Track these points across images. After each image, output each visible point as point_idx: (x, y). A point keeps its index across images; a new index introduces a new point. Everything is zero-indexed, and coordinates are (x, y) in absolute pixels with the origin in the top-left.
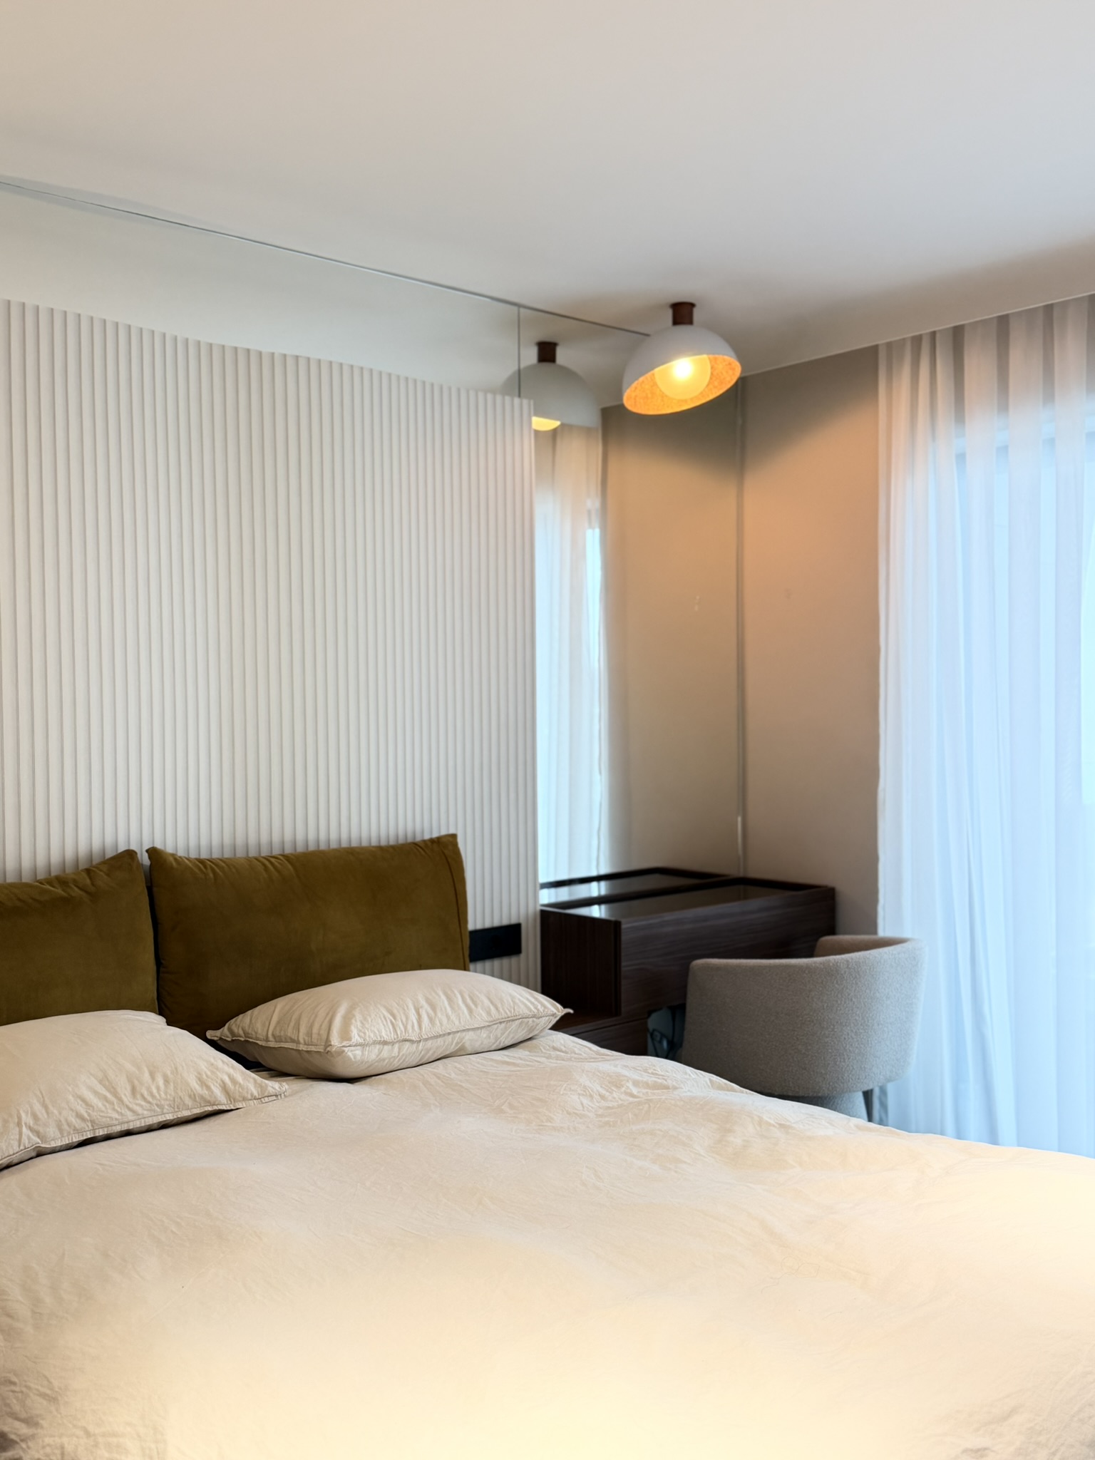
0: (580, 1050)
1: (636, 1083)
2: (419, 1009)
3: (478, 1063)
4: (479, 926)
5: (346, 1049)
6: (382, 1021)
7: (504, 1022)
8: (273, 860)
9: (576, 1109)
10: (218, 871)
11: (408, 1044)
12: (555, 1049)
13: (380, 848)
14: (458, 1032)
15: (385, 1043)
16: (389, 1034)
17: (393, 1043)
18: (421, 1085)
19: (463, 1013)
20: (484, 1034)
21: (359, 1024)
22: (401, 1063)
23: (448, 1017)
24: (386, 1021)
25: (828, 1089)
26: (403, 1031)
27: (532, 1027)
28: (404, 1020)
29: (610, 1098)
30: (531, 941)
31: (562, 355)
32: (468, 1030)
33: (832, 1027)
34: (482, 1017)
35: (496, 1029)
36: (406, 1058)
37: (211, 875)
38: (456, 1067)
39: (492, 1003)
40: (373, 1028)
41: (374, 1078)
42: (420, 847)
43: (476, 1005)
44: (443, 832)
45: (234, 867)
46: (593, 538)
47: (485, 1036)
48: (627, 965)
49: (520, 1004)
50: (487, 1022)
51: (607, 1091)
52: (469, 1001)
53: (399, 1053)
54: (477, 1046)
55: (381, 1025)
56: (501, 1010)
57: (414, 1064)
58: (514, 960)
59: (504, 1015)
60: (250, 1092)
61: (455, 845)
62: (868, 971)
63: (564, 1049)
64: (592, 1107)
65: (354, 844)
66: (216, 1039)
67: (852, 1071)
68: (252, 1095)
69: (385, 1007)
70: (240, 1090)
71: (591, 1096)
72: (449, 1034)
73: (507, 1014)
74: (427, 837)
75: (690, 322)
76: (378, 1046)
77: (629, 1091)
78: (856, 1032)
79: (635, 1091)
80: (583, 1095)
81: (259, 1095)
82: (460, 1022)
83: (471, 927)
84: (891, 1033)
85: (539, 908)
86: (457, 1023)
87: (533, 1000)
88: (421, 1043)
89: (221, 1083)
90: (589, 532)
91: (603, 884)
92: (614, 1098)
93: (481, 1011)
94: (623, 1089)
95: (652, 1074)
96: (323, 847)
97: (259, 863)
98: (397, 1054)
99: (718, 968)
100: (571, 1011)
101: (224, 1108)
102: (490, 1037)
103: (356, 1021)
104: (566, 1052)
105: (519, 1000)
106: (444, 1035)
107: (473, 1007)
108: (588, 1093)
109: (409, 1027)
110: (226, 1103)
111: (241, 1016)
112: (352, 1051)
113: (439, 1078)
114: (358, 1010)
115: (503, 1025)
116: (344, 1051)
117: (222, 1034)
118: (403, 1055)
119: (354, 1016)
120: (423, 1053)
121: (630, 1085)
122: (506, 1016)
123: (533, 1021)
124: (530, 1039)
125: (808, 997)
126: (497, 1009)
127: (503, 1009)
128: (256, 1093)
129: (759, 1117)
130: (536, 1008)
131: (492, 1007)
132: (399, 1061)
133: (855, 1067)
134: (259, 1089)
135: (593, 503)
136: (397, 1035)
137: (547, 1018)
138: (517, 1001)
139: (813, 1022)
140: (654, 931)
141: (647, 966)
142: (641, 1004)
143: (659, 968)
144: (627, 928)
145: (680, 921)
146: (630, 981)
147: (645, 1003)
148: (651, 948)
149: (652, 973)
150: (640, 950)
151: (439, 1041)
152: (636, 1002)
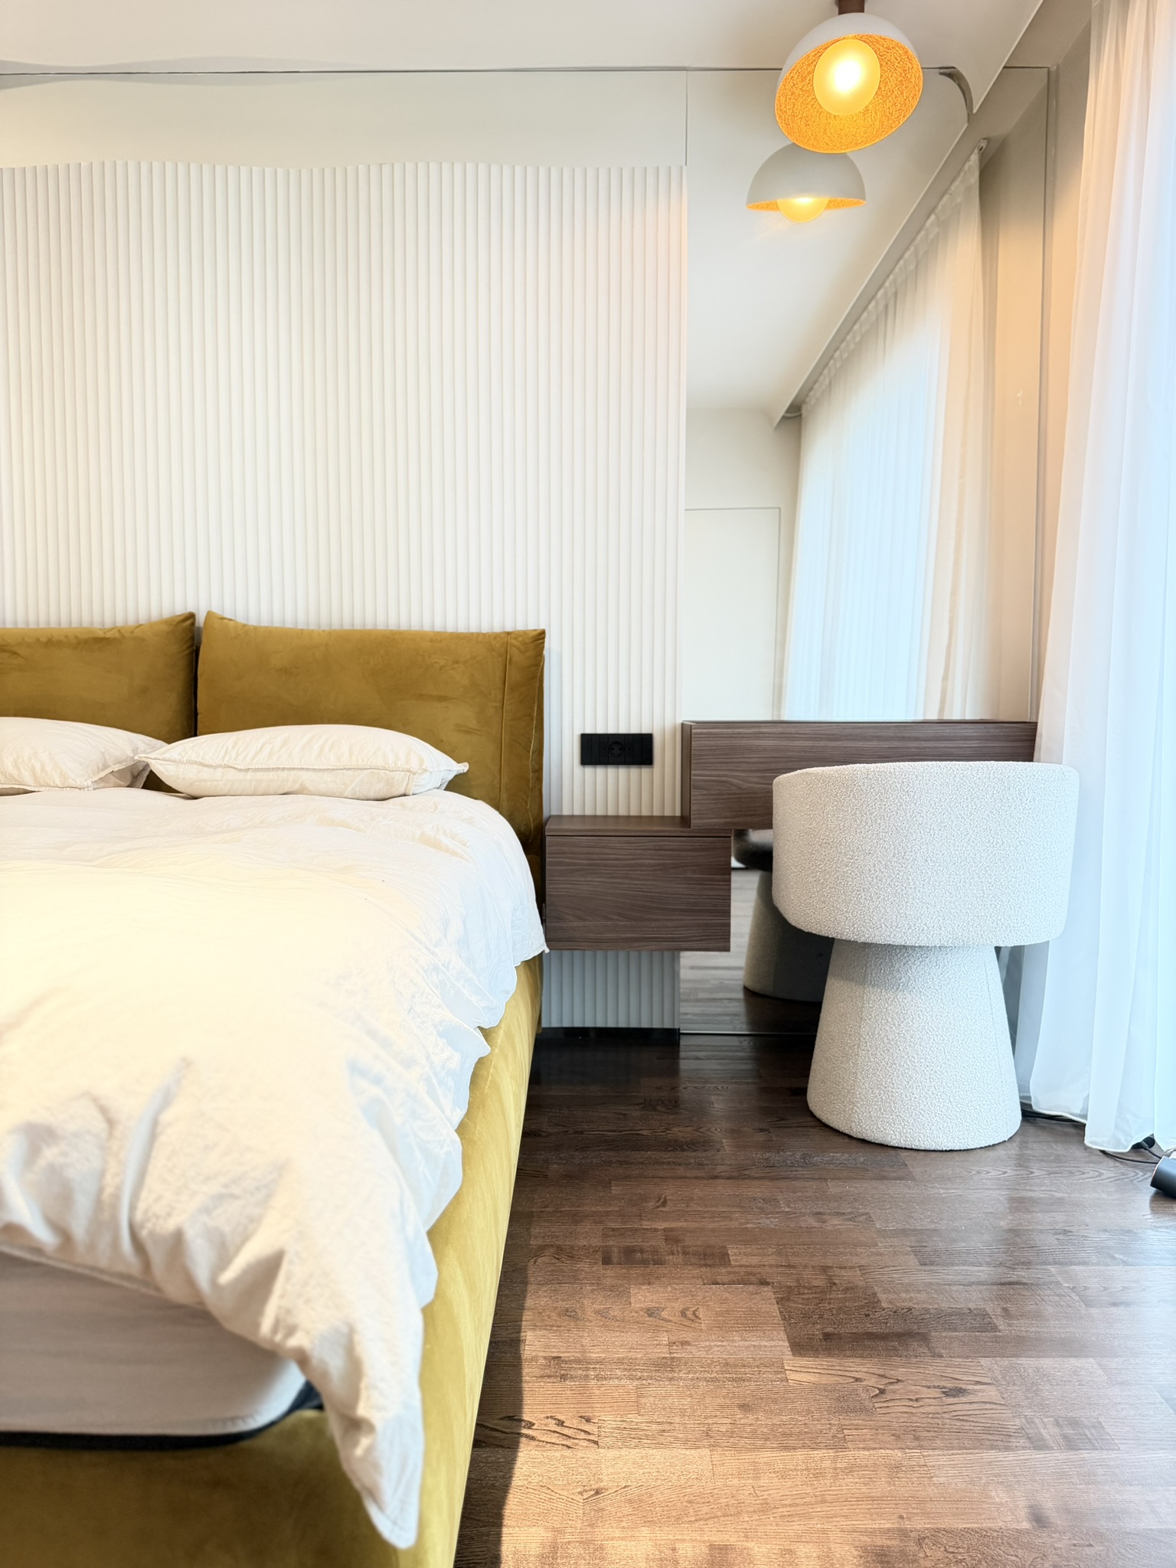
4: (601, 731)
15: (207, 765)
30: (667, 754)
32: (309, 769)
34: (330, 761)
36: (233, 785)
39: (350, 749)
44: (535, 628)
54: (323, 790)
58: (645, 771)
75: (859, 9)
82: (303, 761)
98: (222, 779)
118: (231, 781)
126: (351, 756)
131: (347, 755)
140: (744, 742)
141: (733, 780)
142: (722, 821)
143: (752, 785)
144: (701, 733)
145: (789, 736)
146: (705, 792)
147: (728, 820)
148: (740, 760)
149: (740, 788)
150: (721, 760)
151: (272, 775)
152: (713, 816)
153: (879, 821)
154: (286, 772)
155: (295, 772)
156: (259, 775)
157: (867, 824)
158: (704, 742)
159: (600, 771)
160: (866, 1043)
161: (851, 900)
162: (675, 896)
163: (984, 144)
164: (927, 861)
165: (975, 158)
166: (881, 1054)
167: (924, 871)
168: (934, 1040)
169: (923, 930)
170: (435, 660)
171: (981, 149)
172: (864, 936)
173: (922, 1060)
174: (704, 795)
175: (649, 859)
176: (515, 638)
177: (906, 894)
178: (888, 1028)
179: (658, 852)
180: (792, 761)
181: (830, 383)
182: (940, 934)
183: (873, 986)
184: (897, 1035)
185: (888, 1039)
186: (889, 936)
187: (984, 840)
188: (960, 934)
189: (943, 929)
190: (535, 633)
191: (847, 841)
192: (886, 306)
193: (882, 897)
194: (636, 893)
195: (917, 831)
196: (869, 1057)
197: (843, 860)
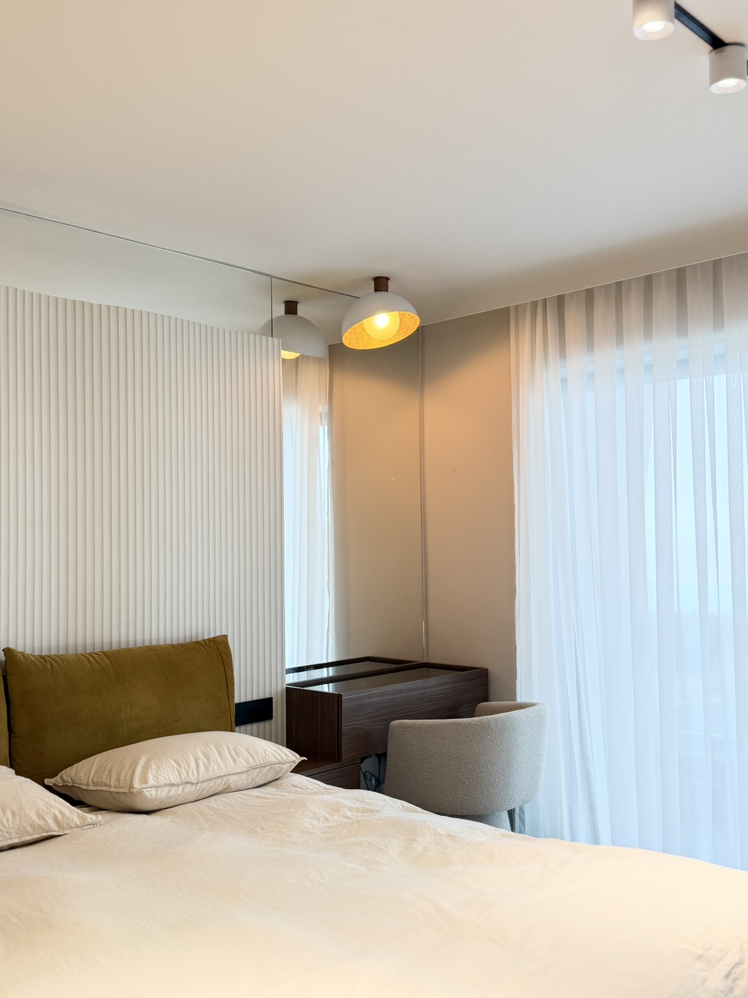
0: (311, 786)
1: (350, 809)
2: (197, 760)
3: (240, 798)
4: (243, 700)
5: (144, 790)
6: (171, 770)
7: (258, 768)
8: (94, 655)
9: (308, 829)
10: (55, 664)
11: (189, 785)
12: (294, 786)
13: (173, 646)
14: (225, 776)
15: (173, 785)
16: (175, 777)
17: (178, 785)
18: (198, 814)
19: (229, 761)
20: (244, 777)
21: (154, 772)
22: (185, 799)
23: (219, 766)
24: (173, 768)
25: (484, 809)
26: (186, 776)
27: (278, 771)
28: (187, 768)
29: (332, 820)
30: (279, 710)
31: (301, 310)
32: (233, 774)
33: (486, 765)
34: (242, 765)
35: (253, 773)
36: (187, 796)
37: (49, 667)
38: (223, 801)
39: (250, 754)
40: (164, 775)
41: (164, 810)
42: (201, 645)
43: (238, 756)
44: (218, 634)
45: (66, 660)
46: (323, 432)
47: (244, 778)
48: (346, 725)
49: (270, 755)
50: (246, 768)
51: (330, 815)
52: (233, 753)
53: (183, 792)
54: (239, 785)
55: (170, 772)
56: (256, 759)
57: (194, 799)
58: (267, 723)
59: (258, 763)
60: (74, 822)
61: (226, 643)
62: (510, 726)
63: (301, 786)
64: (319, 827)
65: (154, 643)
66: (51, 784)
67: (500, 796)
68: (76, 824)
69: (173, 759)
70: (68, 821)
71: (319, 819)
72: (219, 777)
73: (260, 762)
74: (206, 638)
75: (387, 290)
76: (167, 788)
77: (345, 814)
78: (502, 769)
79: (349, 814)
80: (313, 818)
81: (80, 823)
82: (227, 769)
83: (237, 701)
84: (526, 769)
85: (285, 686)
86: (225, 769)
87: (279, 752)
88: (199, 784)
89: (54, 816)
90: (321, 428)
91: (331, 669)
92: (335, 820)
93: (242, 761)
94: (341, 813)
95: (362, 802)
96: (131, 645)
97: (84, 658)
98: (181, 793)
99: (409, 726)
100: (306, 759)
101: (56, 834)
102: (248, 779)
103: (152, 769)
104: (302, 788)
105: (269, 751)
106: (215, 778)
107: (236, 757)
108: (316, 816)
109: (190, 773)
110: (57, 830)
111: (69, 768)
112: (148, 791)
113: (211, 809)
114: (154, 761)
115: (258, 770)
116: (142, 792)
117: (55, 780)
118: (185, 793)
119: (150, 766)
120: (200, 792)
121: (346, 810)
122: (260, 763)
123: (279, 767)
124: (276, 780)
125: (470, 745)
126: (253, 758)
127: (258, 759)
128: (78, 823)
129: (434, 829)
130: (281, 757)
131: (250, 758)
132: (182, 798)
133: (502, 793)
134: (81, 820)
135: (323, 408)
136: (181, 778)
137: (289, 764)
138: (268, 752)
139: (473, 762)
140: (365, 701)
141: (360, 726)
142: (356, 753)
144: (346, 699)
145: (383, 693)
146: (348, 737)
148: (363, 713)
149: (363, 731)
150: (355, 715)
151: (212, 783)
152: (352, 751)
153: (500, 746)
156: (205, 784)
157: (495, 748)
161: (484, 791)
172: (489, 810)
186: (501, 807)
191: (484, 759)
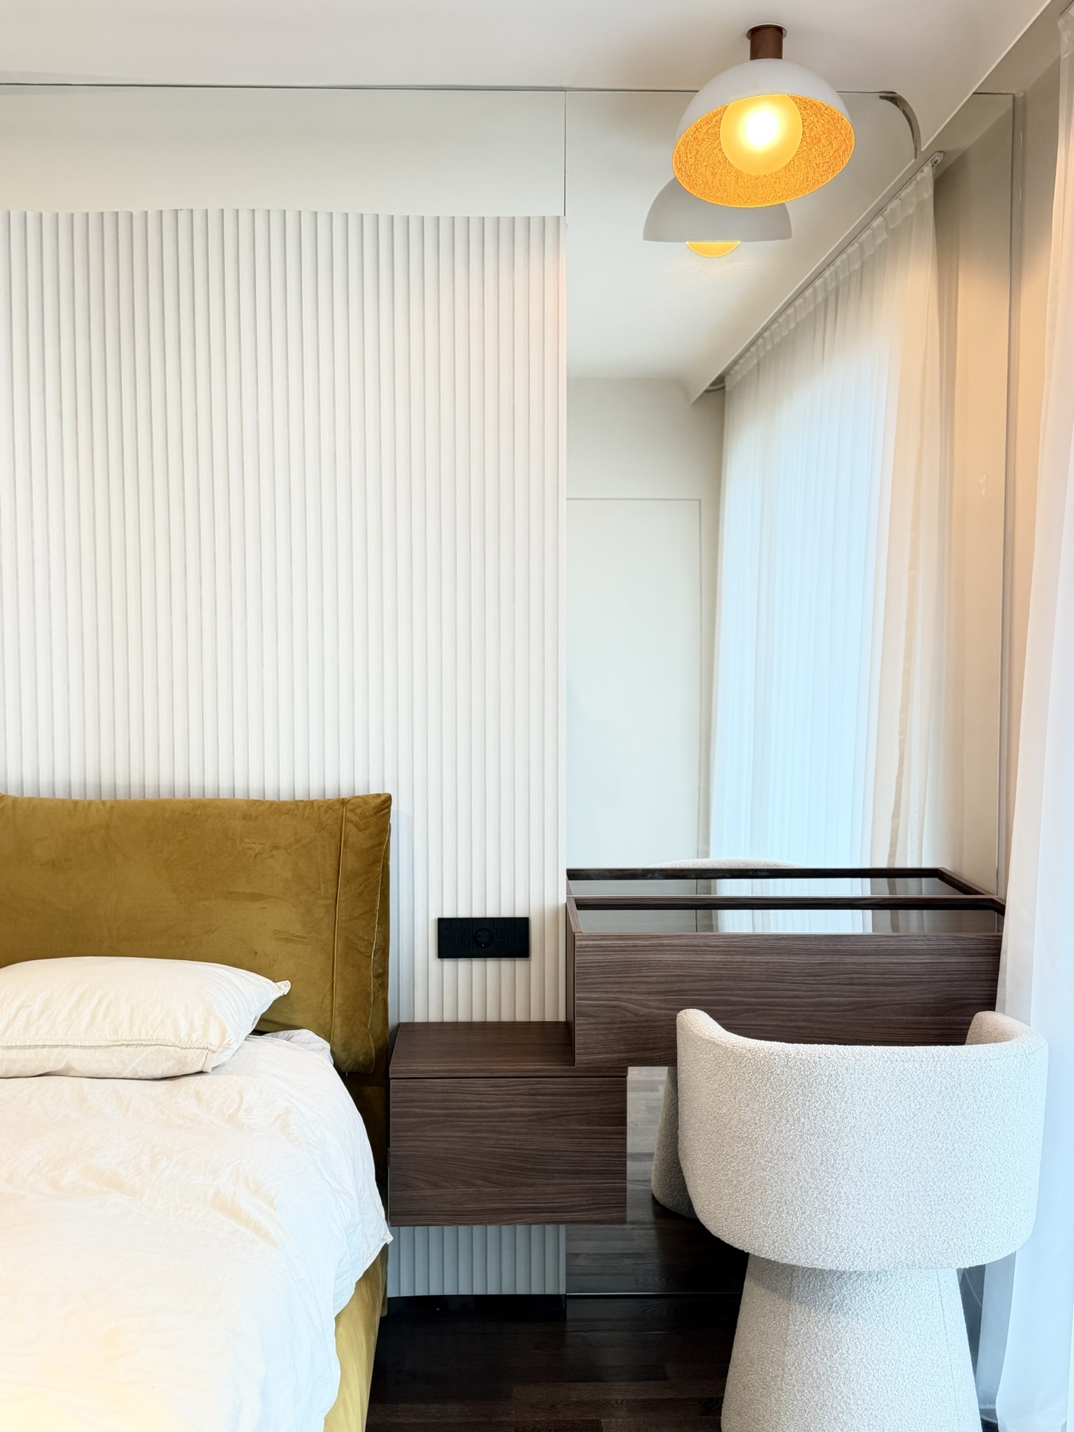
4: (463, 914)
20: (99, 1055)
30: (549, 943)
32: (74, 1046)
47: (101, 1058)
56: (136, 1028)
59: (137, 1036)
61: (386, 808)
73: (142, 1035)
75: (778, 54)
86: (64, 1034)
122: (140, 1038)
126: (132, 1026)
127: (141, 1028)
131: (126, 1024)
140: (640, 957)
141: (628, 1004)
142: (616, 1056)
143: (651, 1010)
144: (587, 946)
145: (696, 948)
146: (593, 1021)
147: (622, 1055)
148: (636, 979)
149: (637, 1015)
150: (612, 980)
152: (604, 1051)
153: (802, 1120)
154: (46, 1050)
155: (59, 1049)
157: (788, 1121)
158: (591, 958)
159: (463, 964)
160: (791, 1375)
161: (770, 1213)
162: (555, 1153)
163: (939, 158)
164: (861, 1171)
165: (928, 171)
166: (809, 1392)
167: (859, 1183)
168: (874, 1376)
169: (858, 1254)
170: (248, 846)
171: (935, 162)
172: (787, 1257)
173: (859, 1402)
174: (592, 1024)
175: (521, 1107)
176: (352, 811)
177: (837, 1210)
178: (817, 1359)
179: (533, 1097)
180: (701, 981)
181: (758, 364)
182: (879, 1258)
183: (800, 1303)
184: (828, 1368)
185: (818, 1373)
186: (818, 1259)
187: (930, 1145)
188: (903, 1257)
189: (883, 1252)
190: (378, 801)
191: (763, 1140)
192: (826, 300)
193: (808, 1212)
194: (506, 1150)
195: (850, 1135)
196: (794, 1394)
197: (759, 1163)
